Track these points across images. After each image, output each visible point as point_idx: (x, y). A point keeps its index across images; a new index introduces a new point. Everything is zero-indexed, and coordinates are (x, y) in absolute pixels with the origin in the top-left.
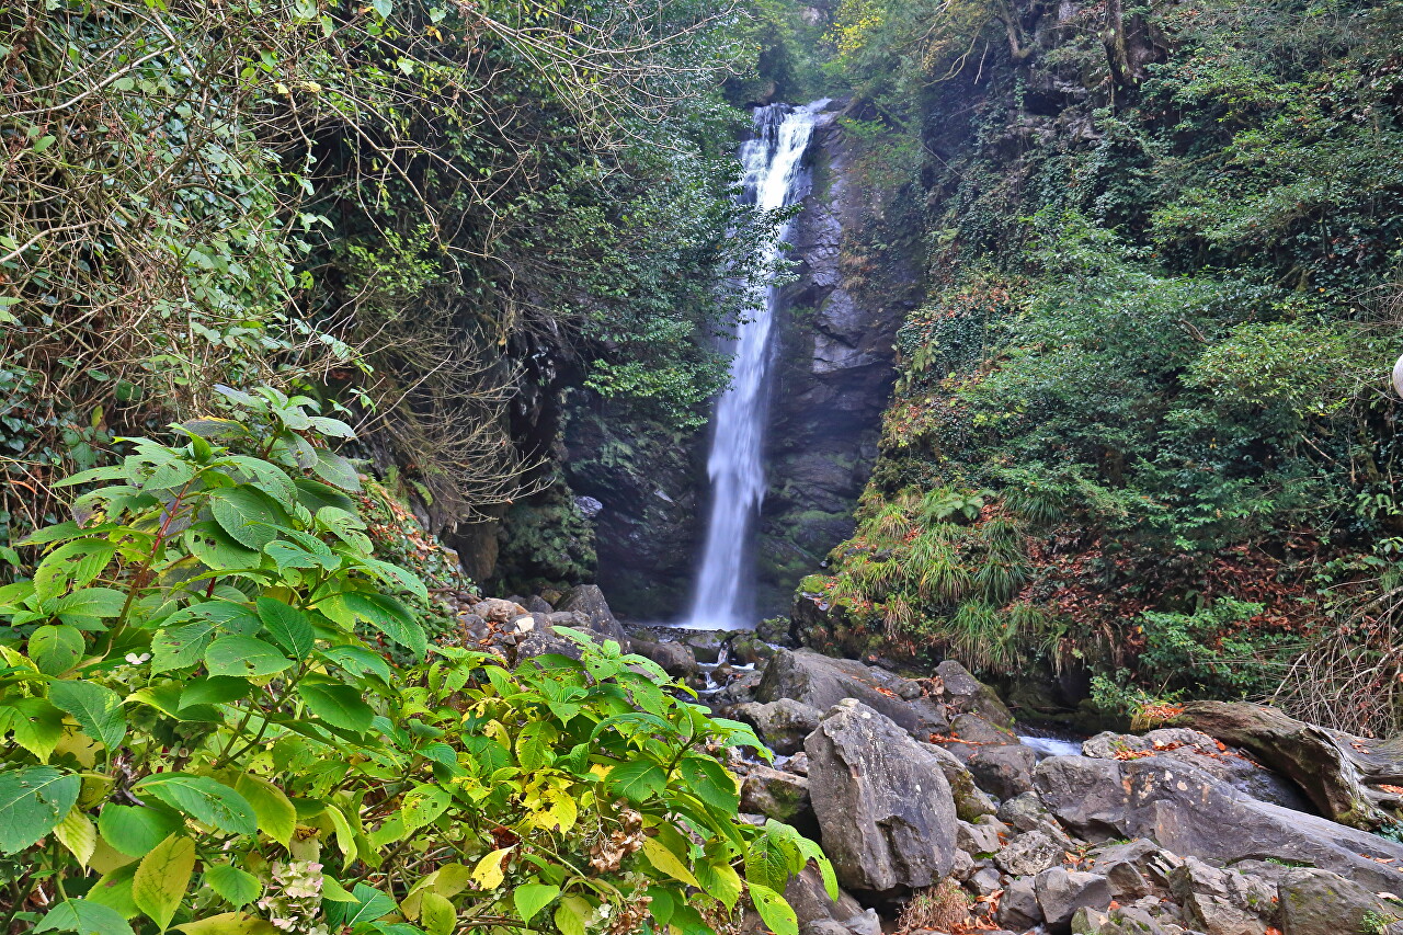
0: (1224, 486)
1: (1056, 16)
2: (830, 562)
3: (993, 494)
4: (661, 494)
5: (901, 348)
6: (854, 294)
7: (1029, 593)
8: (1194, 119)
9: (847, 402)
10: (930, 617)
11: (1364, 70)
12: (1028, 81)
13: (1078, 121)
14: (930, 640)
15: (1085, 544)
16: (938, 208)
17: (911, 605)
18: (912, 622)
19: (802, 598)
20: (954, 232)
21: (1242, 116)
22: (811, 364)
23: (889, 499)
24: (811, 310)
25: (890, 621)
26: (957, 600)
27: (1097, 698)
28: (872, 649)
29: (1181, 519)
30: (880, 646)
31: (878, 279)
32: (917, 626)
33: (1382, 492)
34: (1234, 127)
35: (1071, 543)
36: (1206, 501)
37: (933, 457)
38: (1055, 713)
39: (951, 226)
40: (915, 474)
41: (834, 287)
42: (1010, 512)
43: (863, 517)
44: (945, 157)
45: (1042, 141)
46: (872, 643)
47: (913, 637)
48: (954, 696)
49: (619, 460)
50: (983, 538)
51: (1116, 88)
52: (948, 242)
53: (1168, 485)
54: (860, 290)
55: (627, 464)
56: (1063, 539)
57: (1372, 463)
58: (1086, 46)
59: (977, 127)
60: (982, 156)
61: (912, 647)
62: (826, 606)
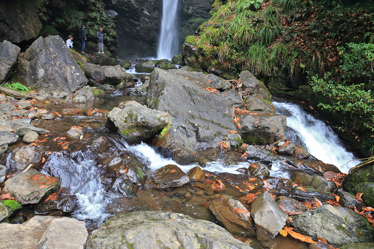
2: (199, 31)
4: (146, 12)
7: (281, 39)
10: (237, 52)
14: (236, 61)
15: (308, 16)
17: (230, 46)
18: (229, 54)
19: (186, 45)
23: (224, 4)
25: (220, 54)
26: (249, 44)
28: (213, 66)
30: (216, 65)
32: (232, 55)
35: (301, 16)
38: (286, 91)
42: (274, 5)
46: (213, 63)
47: (230, 60)
48: (246, 87)
50: (262, 16)
55: (132, 0)
56: (298, 15)
61: (229, 64)
62: (195, 48)
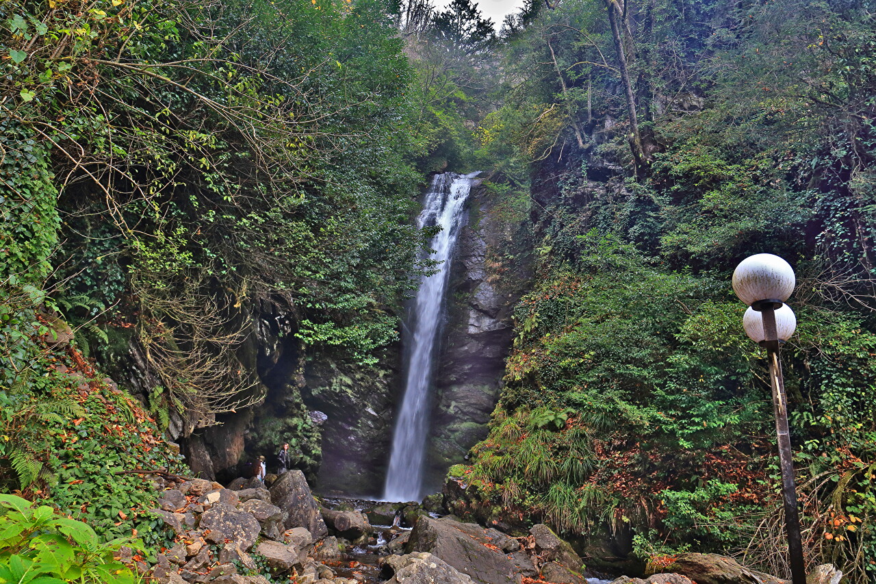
0: (707, 406)
1: (603, 127)
2: (471, 455)
3: (573, 411)
4: (370, 410)
5: (517, 318)
6: (494, 286)
7: (595, 478)
8: (682, 184)
9: (489, 352)
10: (532, 494)
11: (775, 159)
12: (589, 162)
13: (618, 185)
14: (531, 510)
15: (630, 445)
16: (541, 234)
17: (520, 485)
18: (520, 497)
19: (449, 480)
20: (549, 248)
21: (708, 183)
22: (467, 328)
23: (510, 414)
24: (468, 295)
25: (506, 496)
26: (549, 482)
27: (636, 549)
28: (495, 516)
29: (683, 428)
30: (500, 514)
31: (508, 277)
32: (524, 499)
33: (806, 410)
34: (705, 189)
35: (622, 443)
36: (697, 416)
37: (536, 387)
38: (614, 561)
39: (548, 244)
40: (526, 398)
41: (481, 281)
42: (583, 423)
43: (493, 426)
44: (543, 204)
45: (598, 196)
46: (494, 511)
47: (521, 507)
48: (542, 549)
49: (343, 388)
50: (567, 440)
51: (637, 167)
52: (546, 254)
53: (673, 405)
54: (497, 283)
55: (348, 390)
56: (616, 441)
57: (799, 392)
58: (621, 143)
59: (561, 187)
60: (564, 204)
61: (521, 514)
62: (465, 486)
